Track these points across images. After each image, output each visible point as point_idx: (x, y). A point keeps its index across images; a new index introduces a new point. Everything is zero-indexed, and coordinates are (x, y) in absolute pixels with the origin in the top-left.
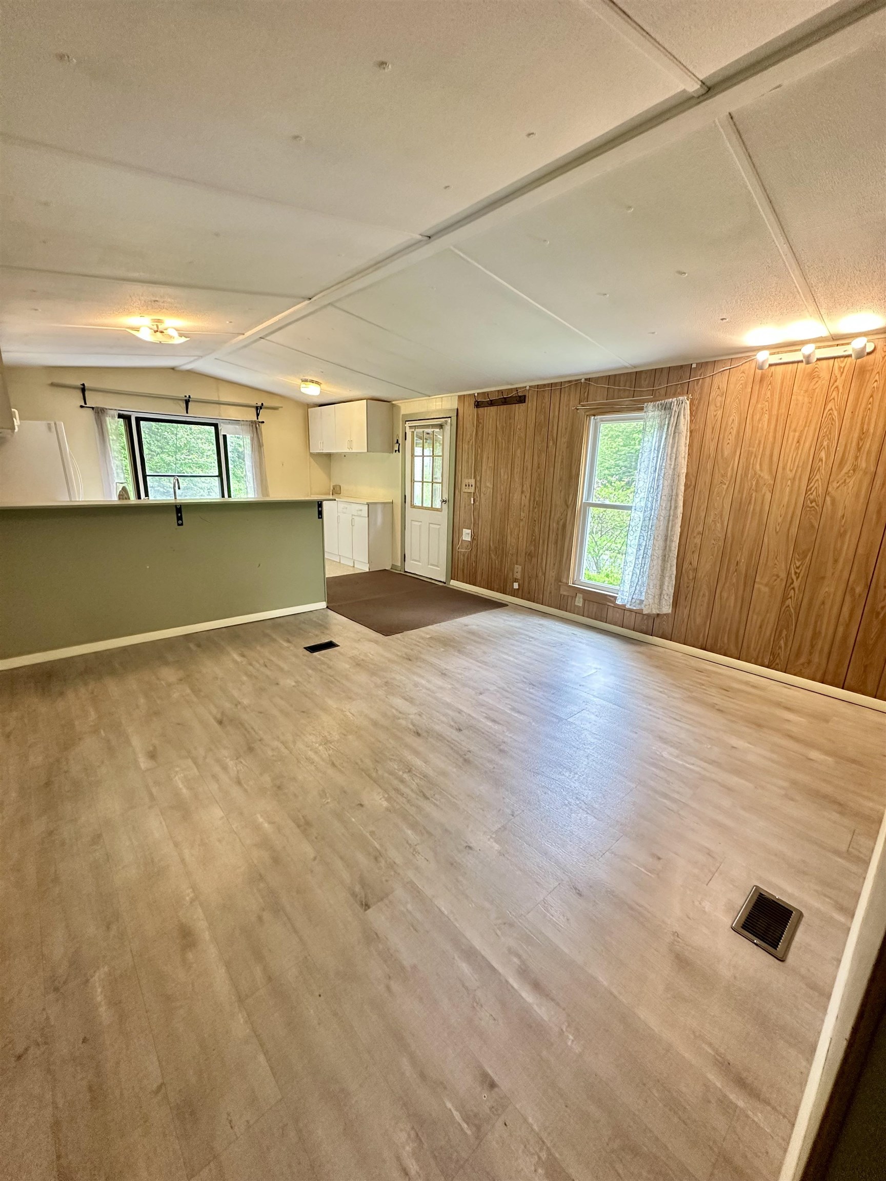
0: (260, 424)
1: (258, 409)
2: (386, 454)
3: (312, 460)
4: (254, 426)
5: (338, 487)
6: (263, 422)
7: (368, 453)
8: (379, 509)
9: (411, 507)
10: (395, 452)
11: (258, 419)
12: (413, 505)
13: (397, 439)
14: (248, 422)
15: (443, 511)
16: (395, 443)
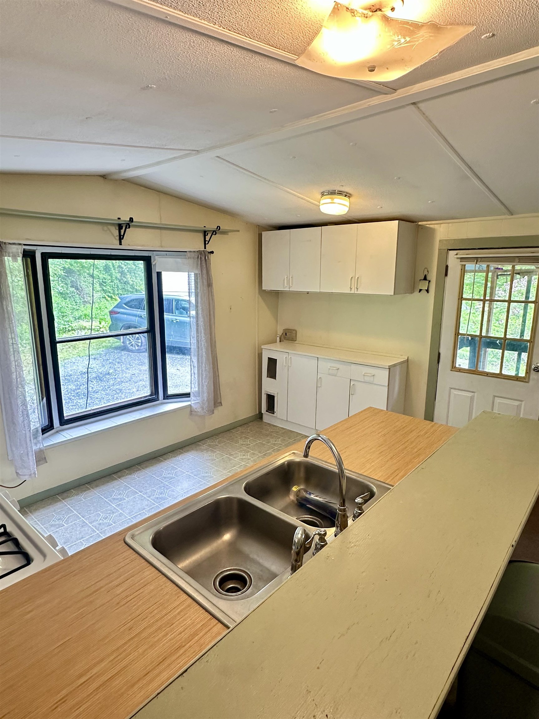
0: (209, 255)
3: (261, 299)
4: (202, 258)
5: (293, 332)
6: (212, 252)
8: (398, 372)
9: (452, 370)
10: (420, 292)
11: (205, 248)
12: (455, 367)
13: (425, 275)
14: (196, 253)
15: (531, 381)
16: (420, 280)
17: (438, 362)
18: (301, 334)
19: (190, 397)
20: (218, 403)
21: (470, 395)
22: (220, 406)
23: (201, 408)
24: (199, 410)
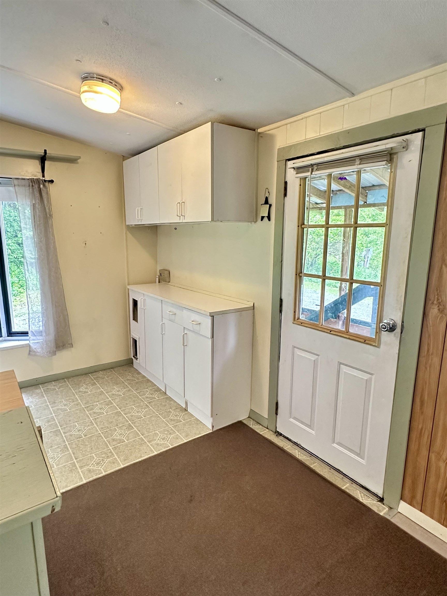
0: (47, 184)
1: (43, 159)
2: (244, 225)
3: (129, 235)
4: (36, 186)
5: (167, 272)
6: (52, 181)
7: (214, 223)
8: (232, 320)
9: (294, 322)
10: (262, 220)
11: (43, 176)
12: (298, 319)
13: (266, 197)
14: (26, 181)
15: (382, 346)
16: (261, 204)
17: (281, 311)
18: (174, 273)
19: (28, 336)
20: (69, 344)
21: (314, 359)
22: (71, 347)
23: (40, 348)
24: (39, 350)
